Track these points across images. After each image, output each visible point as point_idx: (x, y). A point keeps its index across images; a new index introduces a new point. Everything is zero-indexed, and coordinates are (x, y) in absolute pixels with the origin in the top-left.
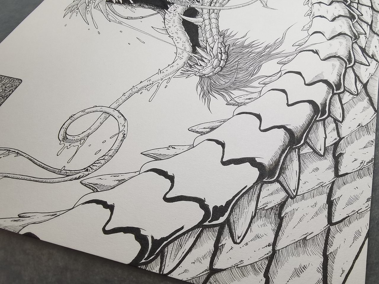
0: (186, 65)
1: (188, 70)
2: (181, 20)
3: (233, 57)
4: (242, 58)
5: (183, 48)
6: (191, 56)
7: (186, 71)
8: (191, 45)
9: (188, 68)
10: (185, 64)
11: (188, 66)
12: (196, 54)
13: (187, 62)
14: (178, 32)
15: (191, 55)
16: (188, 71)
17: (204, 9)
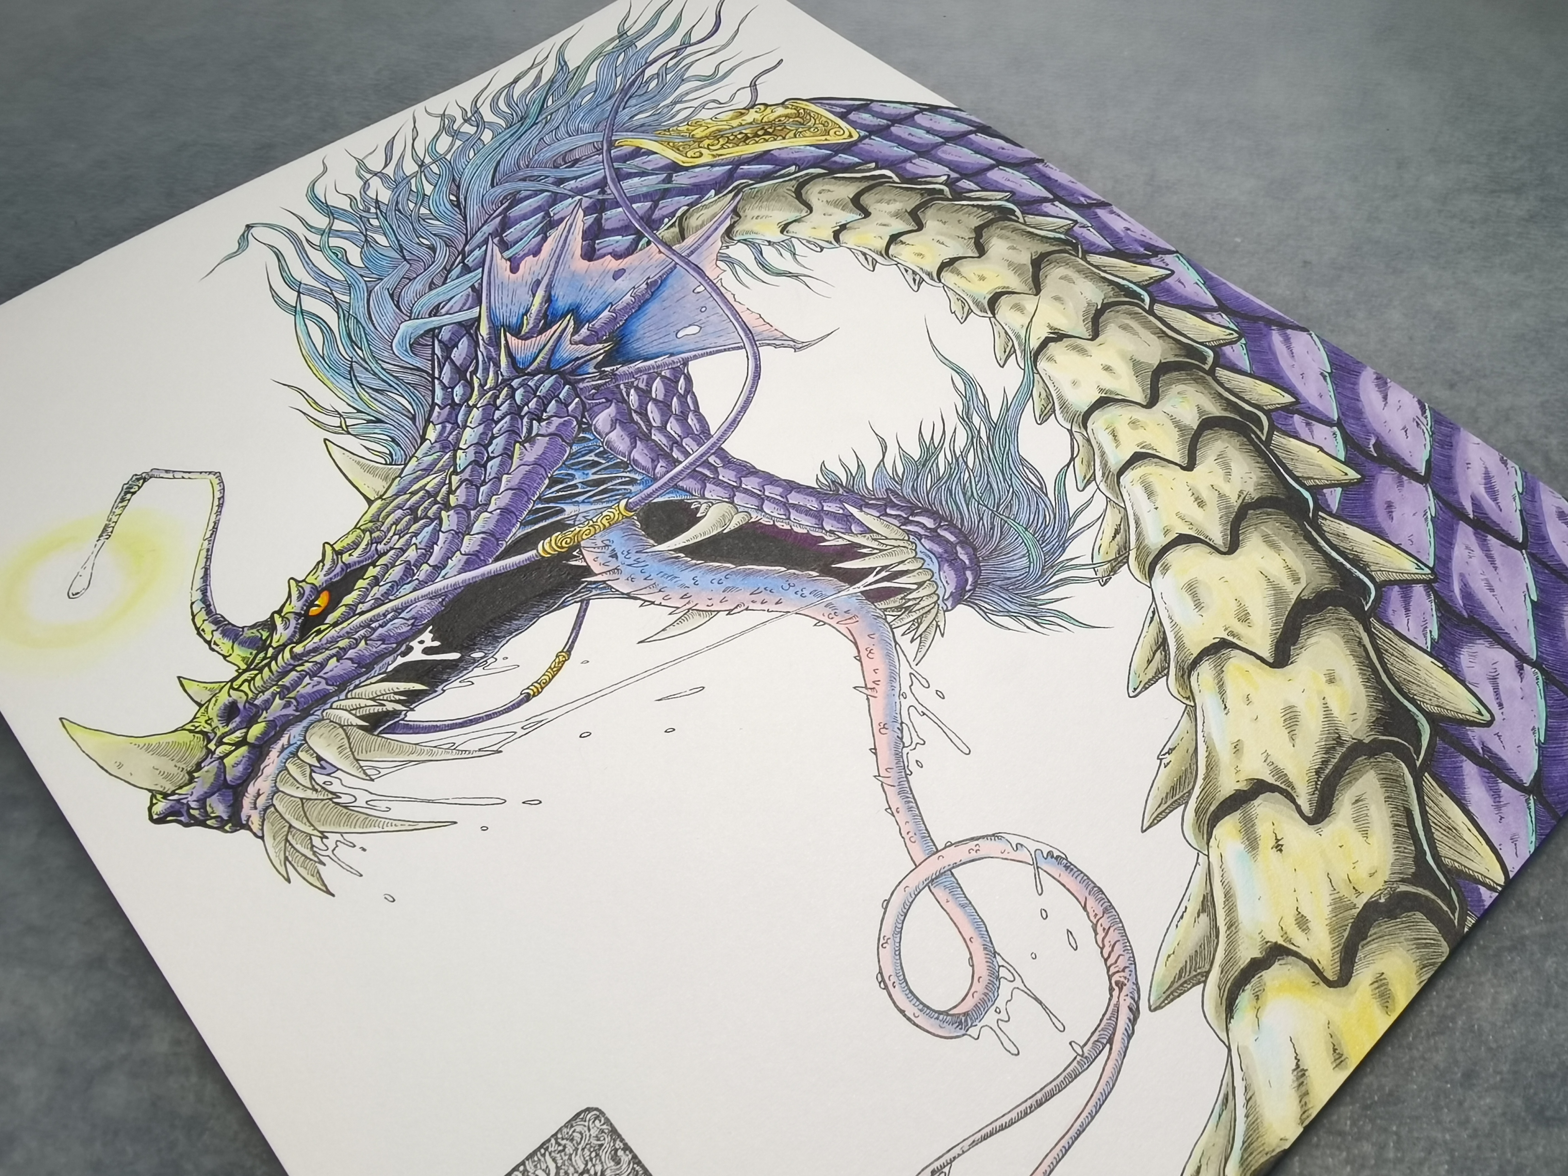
1: (913, 620)
2: (677, 557)
3: (944, 503)
4: (965, 485)
5: (812, 599)
8: (817, 574)
14: (729, 583)
17: (678, 482)
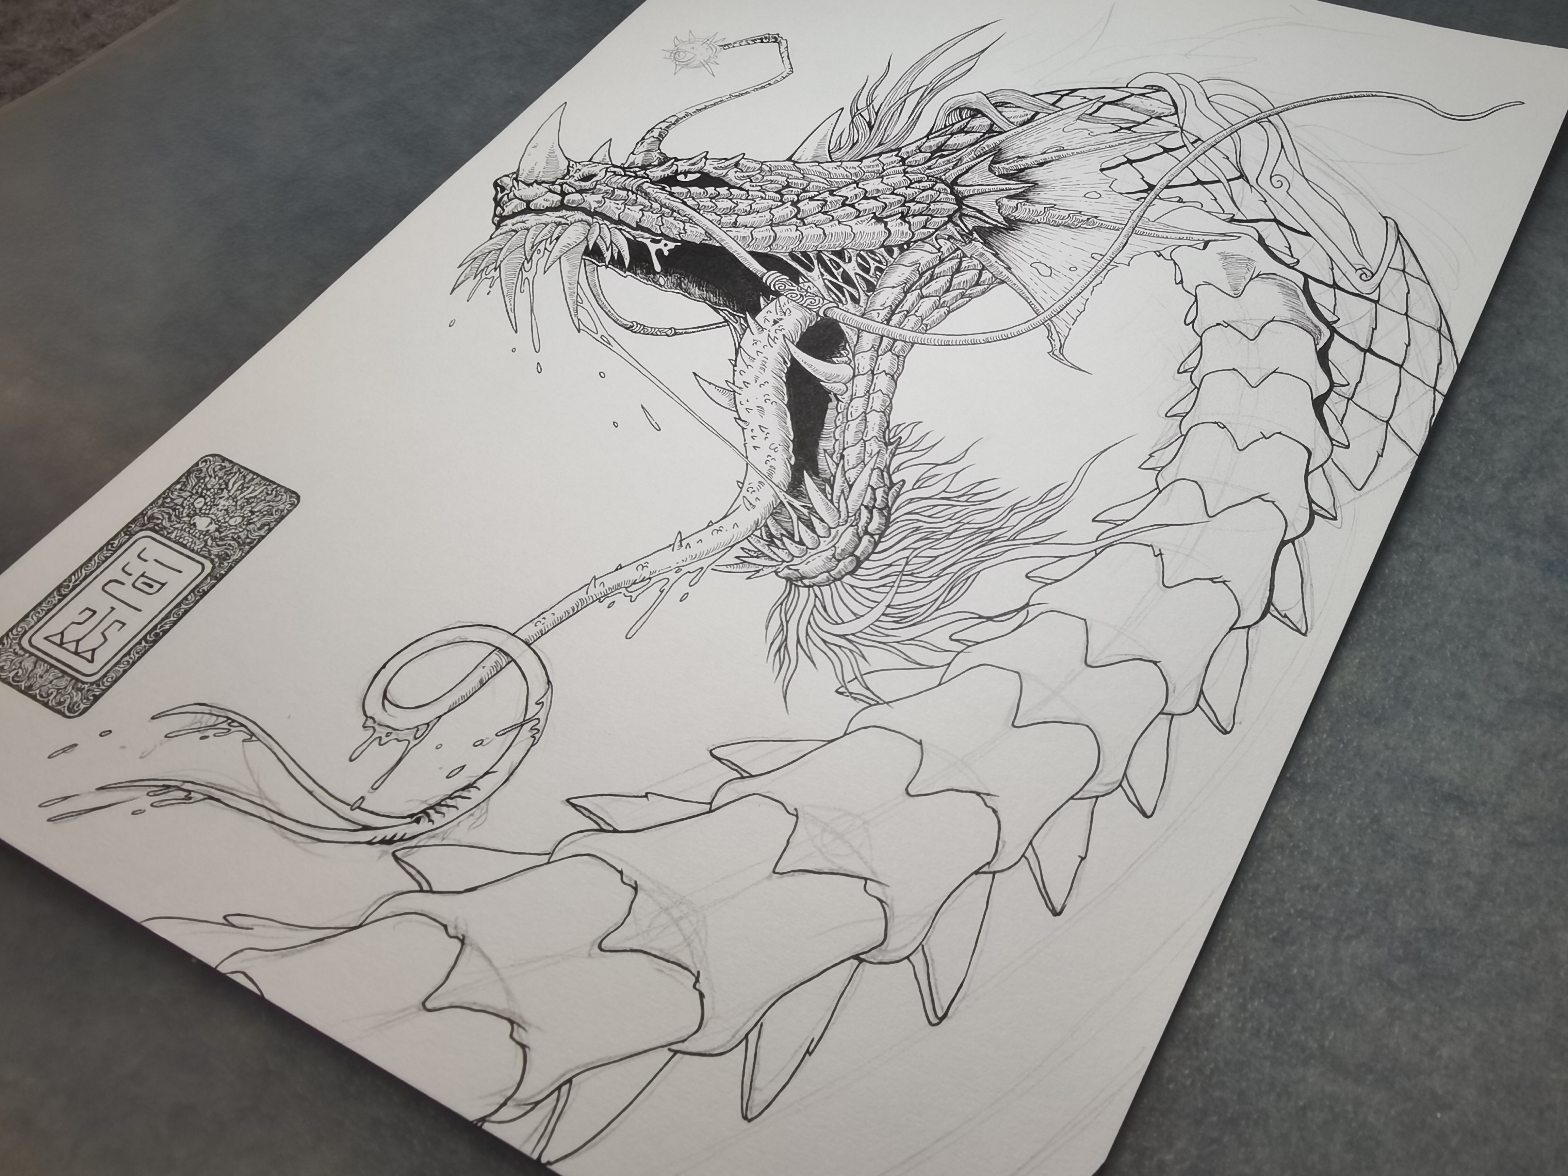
0: (758, 533)
1: (759, 551)
2: (785, 362)
5: (765, 469)
6: (781, 502)
7: (752, 554)
8: (793, 462)
9: (762, 546)
10: (756, 529)
11: (765, 538)
12: (796, 498)
13: (764, 521)
14: (768, 407)
15: (782, 499)
16: (760, 554)
17: (866, 331)
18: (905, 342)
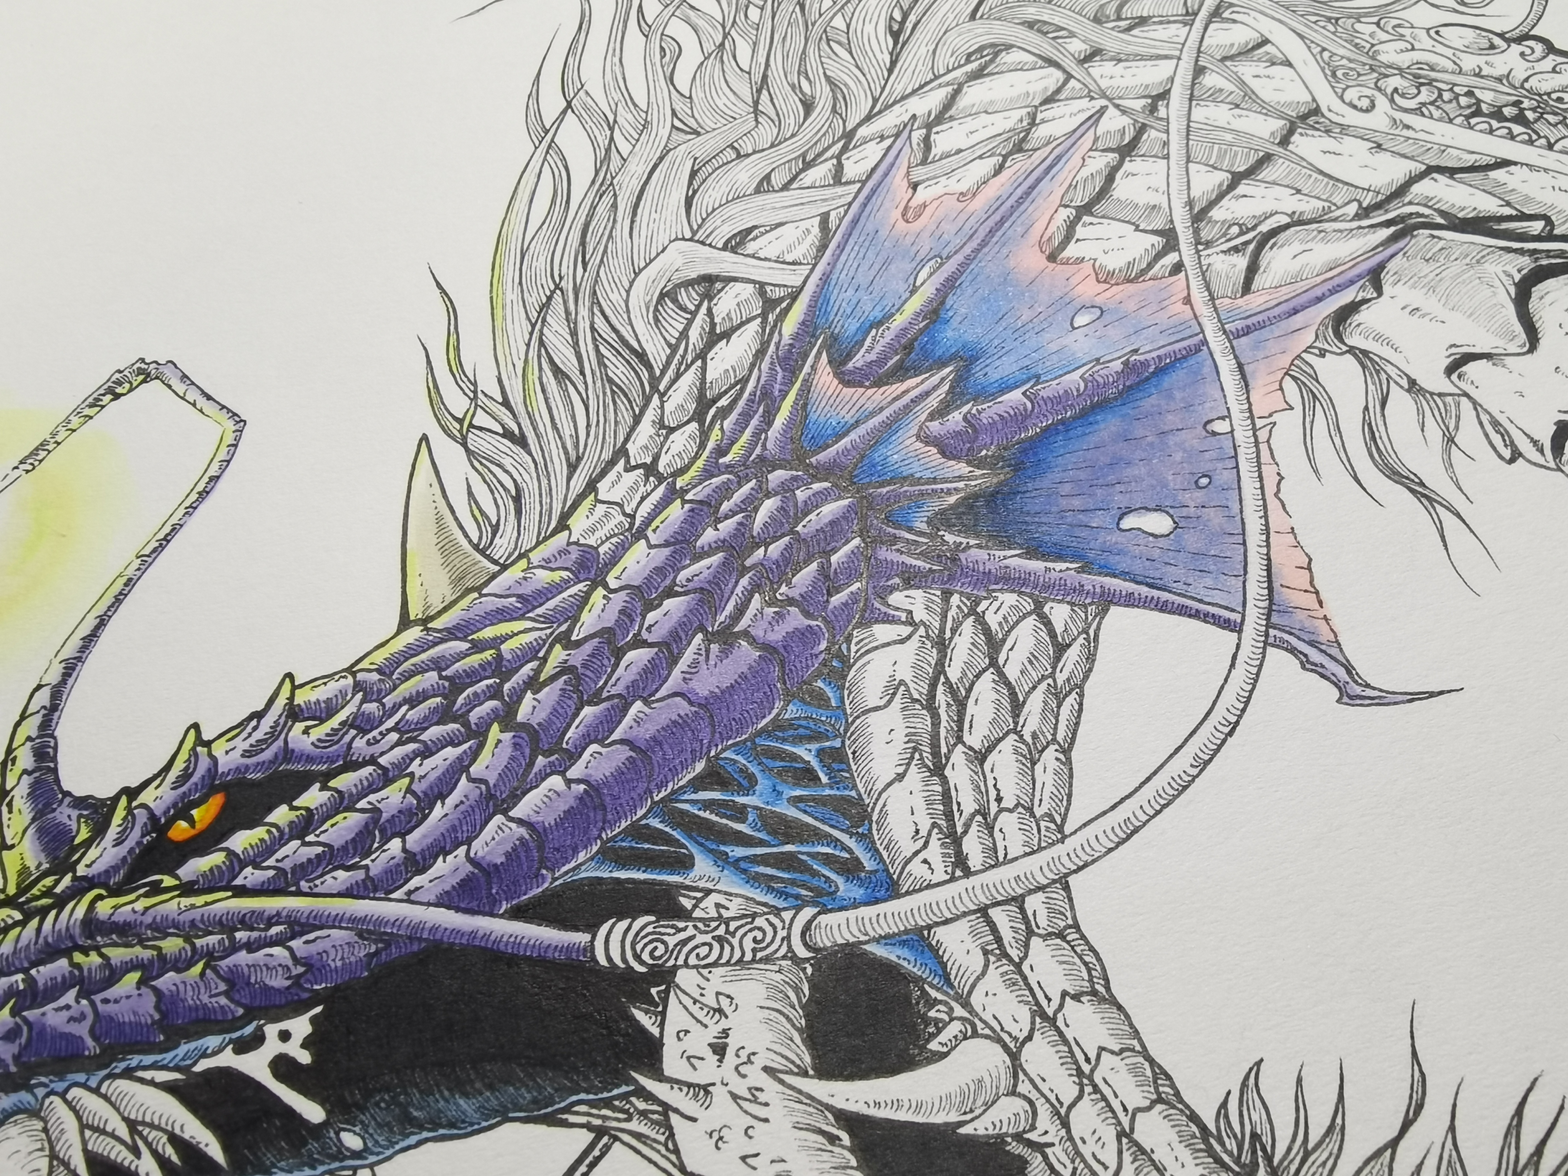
2: (831, 1139)
17: (937, 924)
18: (1041, 888)
